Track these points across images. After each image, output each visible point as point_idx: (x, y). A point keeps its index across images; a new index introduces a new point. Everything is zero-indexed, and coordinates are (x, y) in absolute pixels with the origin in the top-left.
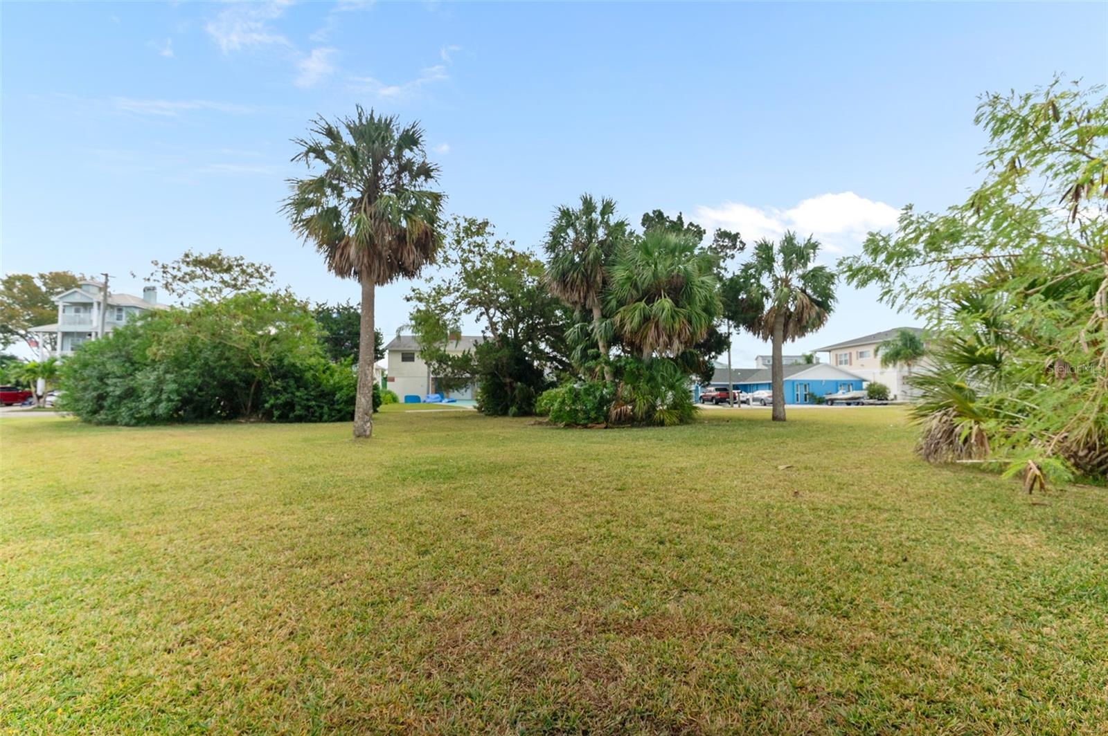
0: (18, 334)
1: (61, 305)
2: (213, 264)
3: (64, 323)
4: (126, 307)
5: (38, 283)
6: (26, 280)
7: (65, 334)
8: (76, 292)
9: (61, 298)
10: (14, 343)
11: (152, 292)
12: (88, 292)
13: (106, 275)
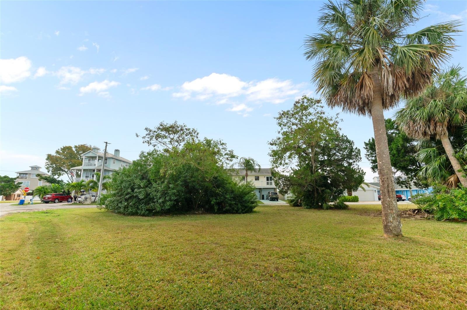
0: (64, 171)
1: (84, 157)
2: (171, 129)
3: (84, 165)
4: (109, 158)
5: (74, 149)
6: (69, 148)
7: (84, 170)
8: (90, 152)
9: (84, 155)
10: (63, 175)
11: (118, 152)
12: (95, 152)
13: (107, 143)
